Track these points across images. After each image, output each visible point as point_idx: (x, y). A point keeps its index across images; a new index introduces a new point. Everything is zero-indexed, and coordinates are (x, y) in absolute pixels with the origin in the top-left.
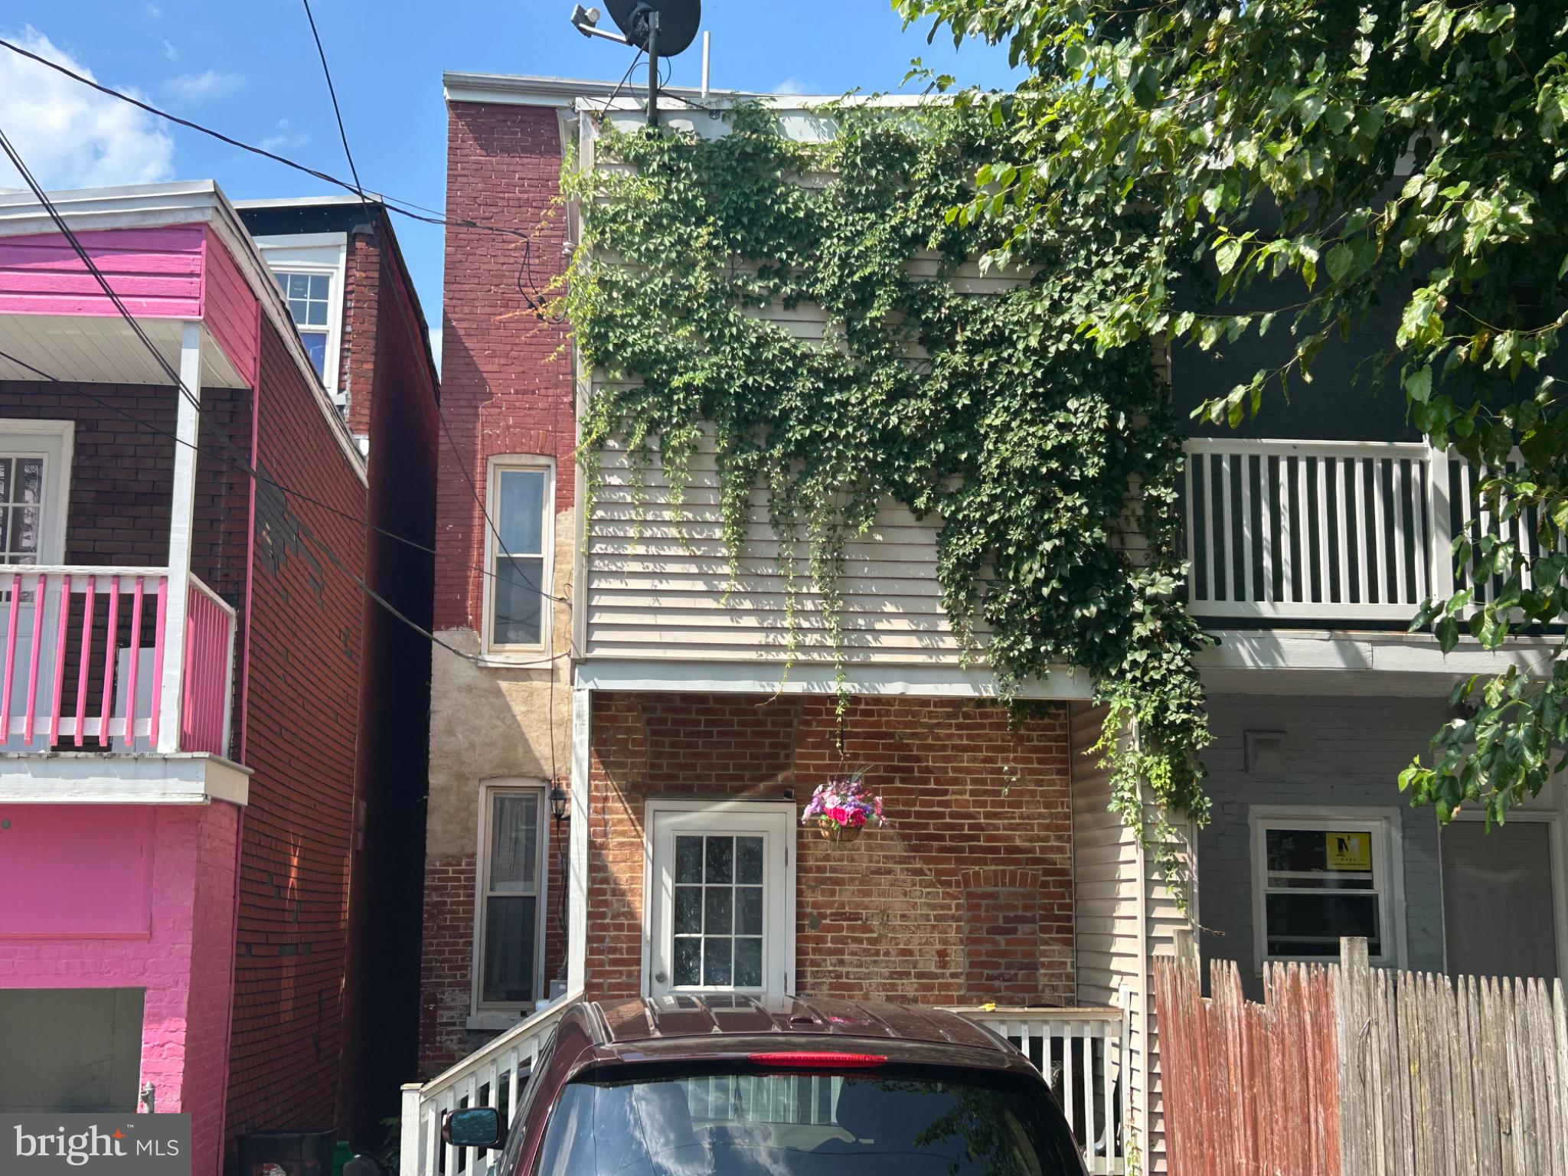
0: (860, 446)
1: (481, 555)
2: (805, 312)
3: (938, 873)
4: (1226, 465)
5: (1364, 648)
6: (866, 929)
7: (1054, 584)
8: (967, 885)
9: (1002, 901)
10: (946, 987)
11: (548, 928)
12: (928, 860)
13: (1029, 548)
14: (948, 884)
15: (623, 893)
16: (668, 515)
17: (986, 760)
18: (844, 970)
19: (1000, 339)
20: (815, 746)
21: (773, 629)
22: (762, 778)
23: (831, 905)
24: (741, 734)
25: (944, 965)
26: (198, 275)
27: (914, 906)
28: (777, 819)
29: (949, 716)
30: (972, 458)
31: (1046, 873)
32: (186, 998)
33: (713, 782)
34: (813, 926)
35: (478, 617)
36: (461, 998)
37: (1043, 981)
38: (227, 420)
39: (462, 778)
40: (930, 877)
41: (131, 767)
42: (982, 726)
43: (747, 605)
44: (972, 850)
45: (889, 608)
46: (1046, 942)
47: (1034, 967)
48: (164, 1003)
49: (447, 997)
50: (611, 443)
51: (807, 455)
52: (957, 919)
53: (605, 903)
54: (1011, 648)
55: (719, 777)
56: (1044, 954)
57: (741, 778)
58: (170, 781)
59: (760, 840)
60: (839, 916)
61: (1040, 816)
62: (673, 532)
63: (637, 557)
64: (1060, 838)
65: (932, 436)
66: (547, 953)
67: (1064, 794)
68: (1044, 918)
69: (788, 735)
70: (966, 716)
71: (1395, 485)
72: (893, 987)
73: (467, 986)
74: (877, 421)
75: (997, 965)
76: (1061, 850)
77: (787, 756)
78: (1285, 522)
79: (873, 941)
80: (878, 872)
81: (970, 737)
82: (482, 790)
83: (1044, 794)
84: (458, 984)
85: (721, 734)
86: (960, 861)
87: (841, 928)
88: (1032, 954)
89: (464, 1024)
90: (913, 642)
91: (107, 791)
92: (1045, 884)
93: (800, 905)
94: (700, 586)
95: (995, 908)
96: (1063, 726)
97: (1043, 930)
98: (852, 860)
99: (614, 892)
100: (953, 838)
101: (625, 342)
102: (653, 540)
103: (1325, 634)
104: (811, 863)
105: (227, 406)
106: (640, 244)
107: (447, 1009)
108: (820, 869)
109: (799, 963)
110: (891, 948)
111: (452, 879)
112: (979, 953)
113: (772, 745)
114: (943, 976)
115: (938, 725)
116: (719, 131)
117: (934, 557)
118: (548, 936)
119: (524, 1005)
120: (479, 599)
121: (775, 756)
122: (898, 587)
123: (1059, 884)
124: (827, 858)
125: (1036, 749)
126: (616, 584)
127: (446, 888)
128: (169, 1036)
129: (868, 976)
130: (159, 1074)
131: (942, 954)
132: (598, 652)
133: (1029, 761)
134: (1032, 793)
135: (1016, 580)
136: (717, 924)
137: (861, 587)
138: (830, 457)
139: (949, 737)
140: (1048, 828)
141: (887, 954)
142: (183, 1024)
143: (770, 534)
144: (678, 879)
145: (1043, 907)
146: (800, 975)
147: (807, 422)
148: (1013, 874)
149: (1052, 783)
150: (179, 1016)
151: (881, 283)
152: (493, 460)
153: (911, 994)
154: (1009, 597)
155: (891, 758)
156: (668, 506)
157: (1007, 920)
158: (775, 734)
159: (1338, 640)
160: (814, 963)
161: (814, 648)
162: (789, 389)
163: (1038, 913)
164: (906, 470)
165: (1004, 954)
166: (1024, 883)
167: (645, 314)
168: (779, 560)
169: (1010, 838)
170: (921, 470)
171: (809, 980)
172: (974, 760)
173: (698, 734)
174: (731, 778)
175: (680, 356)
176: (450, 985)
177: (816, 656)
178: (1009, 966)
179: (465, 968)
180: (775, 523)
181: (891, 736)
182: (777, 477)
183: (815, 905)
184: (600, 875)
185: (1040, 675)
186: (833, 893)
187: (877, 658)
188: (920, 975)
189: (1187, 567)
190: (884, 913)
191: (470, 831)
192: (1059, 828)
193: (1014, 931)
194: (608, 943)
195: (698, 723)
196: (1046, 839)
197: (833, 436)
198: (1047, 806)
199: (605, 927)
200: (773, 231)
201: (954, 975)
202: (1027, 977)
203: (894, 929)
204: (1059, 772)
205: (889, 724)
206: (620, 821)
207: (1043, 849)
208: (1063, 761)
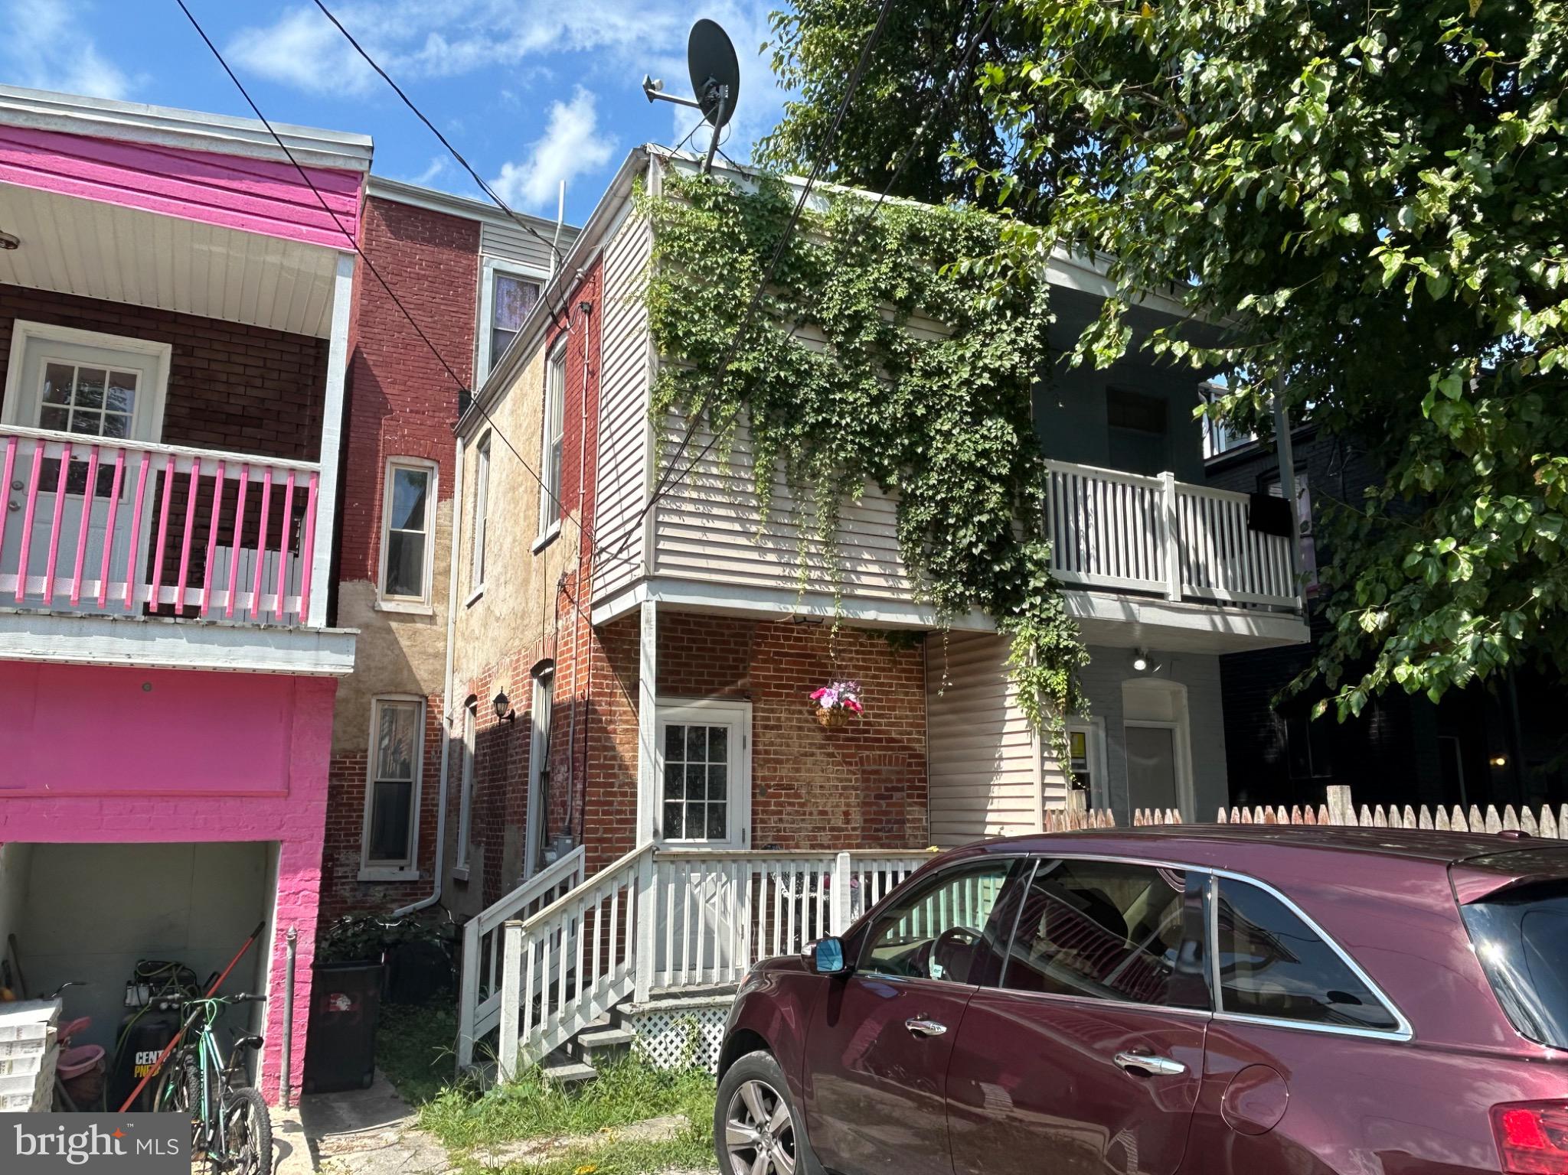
0: (854, 433)
1: (379, 528)
2: (810, 332)
3: (844, 756)
4: (1060, 479)
5: (1135, 606)
6: (799, 796)
7: (981, 546)
8: (862, 764)
9: (883, 777)
10: (848, 837)
11: (422, 805)
12: (837, 747)
13: (964, 521)
14: (850, 764)
15: (627, 768)
16: (714, 471)
17: (875, 677)
18: (782, 826)
19: (940, 372)
20: (765, 661)
21: (788, 564)
22: (727, 684)
23: (773, 778)
24: (713, 650)
25: (848, 822)
26: (354, 216)
27: (828, 779)
28: (739, 713)
29: (850, 644)
30: (924, 454)
31: (911, 756)
32: (321, 850)
33: (693, 685)
34: (762, 794)
35: (375, 573)
36: (353, 857)
37: (909, 832)
38: (311, 363)
39: (359, 692)
40: (839, 759)
41: (286, 638)
42: (871, 653)
43: (770, 545)
44: (866, 740)
45: (866, 556)
46: (910, 805)
47: (903, 822)
48: (300, 854)
49: (342, 857)
50: (672, 409)
51: (816, 437)
52: (856, 789)
53: (614, 776)
54: (948, 590)
55: (697, 682)
56: (909, 813)
57: (712, 683)
58: (322, 653)
59: (725, 730)
60: (780, 786)
61: (907, 717)
62: (719, 484)
63: (692, 500)
64: (919, 733)
65: (898, 433)
66: (421, 823)
67: (922, 702)
68: (910, 788)
69: (745, 652)
70: (862, 645)
71: (1146, 506)
72: (815, 838)
73: (358, 848)
74: (866, 417)
75: (881, 821)
76: (919, 741)
77: (745, 668)
78: (1092, 521)
79: (802, 805)
80: (805, 755)
81: (864, 660)
82: (374, 701)
83: (909, 702)
84: (351, 847)
85: (699, 649)
86: (858, 747)
87: (780, 796)
88: (901, 813)
89: (355, 877)
90: (882, 582)
91: (263, 659)
92: (910, 764)
93: (754, 778)
94: (737, 527)
95: (879, 781)
96: (921, 656)
97: (910, 796)
98: (788, 745)
99: (620, 767)
100: (853, 731)
101: (690, 331)
102: (703, 488)
103: (1114, 596)
104: (761, 747)
105: (312, 352)
106: (700, 260)
107: (342, 865)
108: (767, 752)
109: (754, 821)
110: (813, 809)
111: (348, 768)
112: (869, 813)
113: (735, 660)
114: (846, 829)
115: (844, 651)
116: (751, 189)
117: (895, 522)
118: (422, 811)
119: (402, 862)
120: (376, 561)
121: (736, 668)
122: (872, 542)
123: (918, 764)
124: (772, 744)
125: (904, 671)
126: (675, 519)
127: (343, 775)
128: (303, 885)
129: (800, 830)
130: (295, 919)
131: (846, 814)
132: (663, 572)
133: (900, 678)
134: (902, 701)
135: (953, 543)
136: (695, 791)
137: (848, 539)
138: (835, 438)
139: (851, 659)
140: (911, 725)
141: (811, 814)
142: (319, 874)
143: (785, 492)
144: (667, 759)
145: (909, 780)
146: (754, 830)
147: (818, 411)
148: (891, 757)
149: (914, 694)
150: (314, 866)
151: (867, 317)
152: (391, 459)
153: (826, 843)
154: (949, 554)
155: (814, 673)
156: (716, 464)
157: (887, 789)
158: (737, 652)
159: (1122, 601)
160: (763, 821)
161: (816, 581)
162: (807, 385)
163: (906, 784)
164: (881, 455)
165: (886, 813)
166: (897, 764)
167: (703, 315)
168: (794, 513)
169: (888, 732)
170: (892, 457)
171: (759, 833)
172: (866, 676)
173: (682, 648)
174: (706, 682)
175: (728, 348)
176: (345, 847)
177: (817, 587)
178: (888, 822)
179: (358, 834)
180: (790, 485)
181: (814, 656)
182: (796, 451)
183: (764, 778)
184: (610, 754)
185: (964, 611)
186: (775, 769)
187: (860, 592)
188: (832, 829)
189: (1051, 544)
190: (809, 785)
191: (364, 732)
192: (919, 725)
193: (891, 797)
194: (616, 807)
195: (682, 639)
196: (910, 733)
197: (838, 424)
198: (912, 710)
199: (614, 794)
200: (793, 267)
201: (854, 829)
202: (899, 830)
203: (815, 796)
204: (918, 687)
205: (813, 649)
206: (625, 712)
207: (909, 740)
208: (921, 679)
